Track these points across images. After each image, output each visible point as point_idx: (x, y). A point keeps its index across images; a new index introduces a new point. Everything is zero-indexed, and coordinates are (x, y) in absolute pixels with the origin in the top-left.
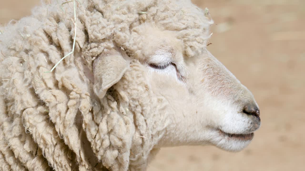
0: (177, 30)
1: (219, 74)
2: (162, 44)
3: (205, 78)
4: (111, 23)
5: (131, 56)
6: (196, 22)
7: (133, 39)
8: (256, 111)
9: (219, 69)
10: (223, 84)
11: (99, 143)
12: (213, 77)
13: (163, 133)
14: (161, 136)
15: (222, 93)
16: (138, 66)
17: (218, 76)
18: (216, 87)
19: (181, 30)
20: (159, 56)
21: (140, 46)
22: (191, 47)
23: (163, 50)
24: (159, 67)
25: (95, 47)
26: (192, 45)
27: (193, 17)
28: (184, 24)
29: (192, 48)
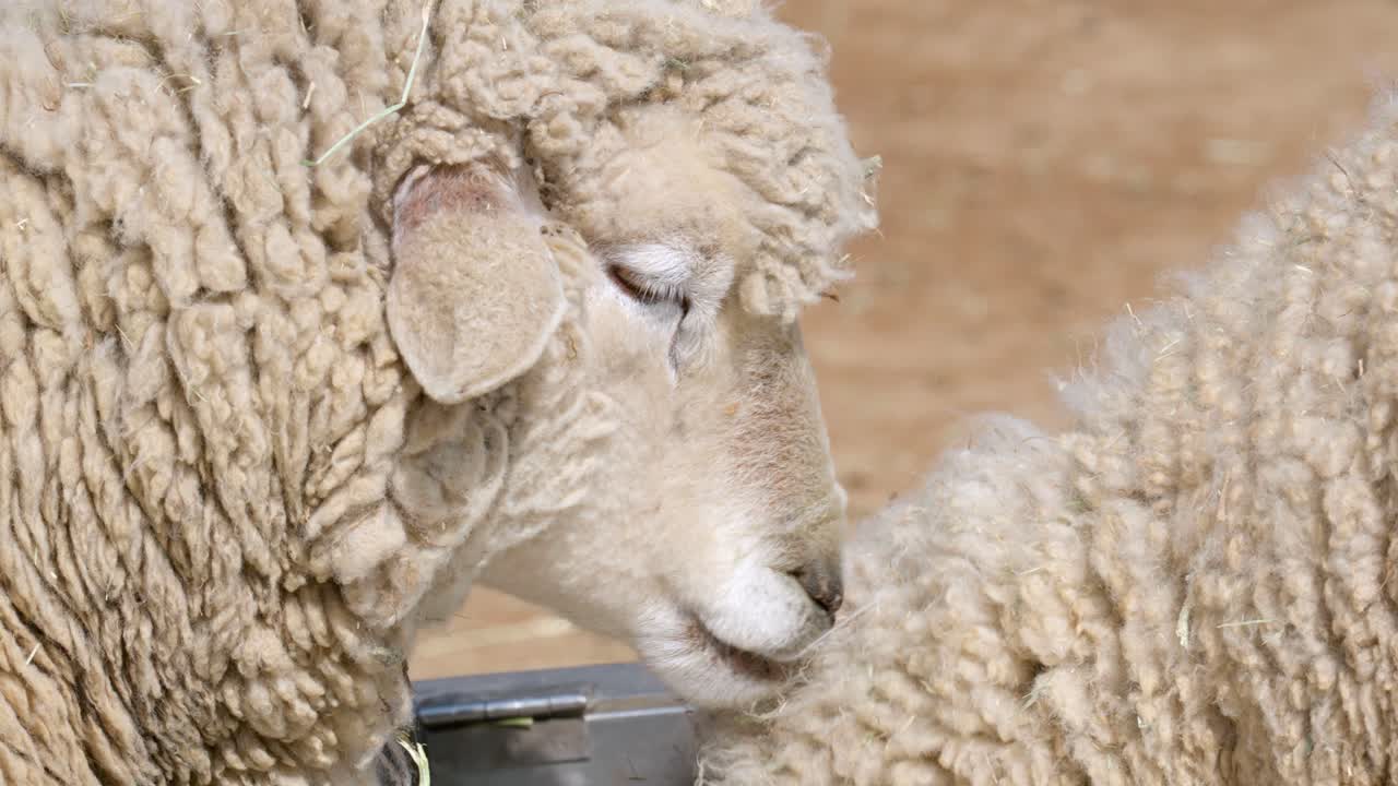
0: (767, 196)
1: (792, 413)
2: (700, 215)
3: (745, 402)
4: (551, 69)
5: (553, 209)
6: (834, 197)
7: (598, 153)
8: (833, 599)
9: (798, 397)
10: (786, 454)
11: (342, 467)
12: (767, 415)
13: (544, 525)
14: (529, 532)
15: (768, 481)
16: (575, 256)
17: (788, 420)
18: (759, 453)
19: (777, 203)
20: (667, 250)
21: (616, 185)
22: (770, 277)
23: (688, 239)
24: (643, 293)
25: (448, 129)
26: (778, 275)
27: (834, 175)
28: (796, 186)
29: (772, 283)
